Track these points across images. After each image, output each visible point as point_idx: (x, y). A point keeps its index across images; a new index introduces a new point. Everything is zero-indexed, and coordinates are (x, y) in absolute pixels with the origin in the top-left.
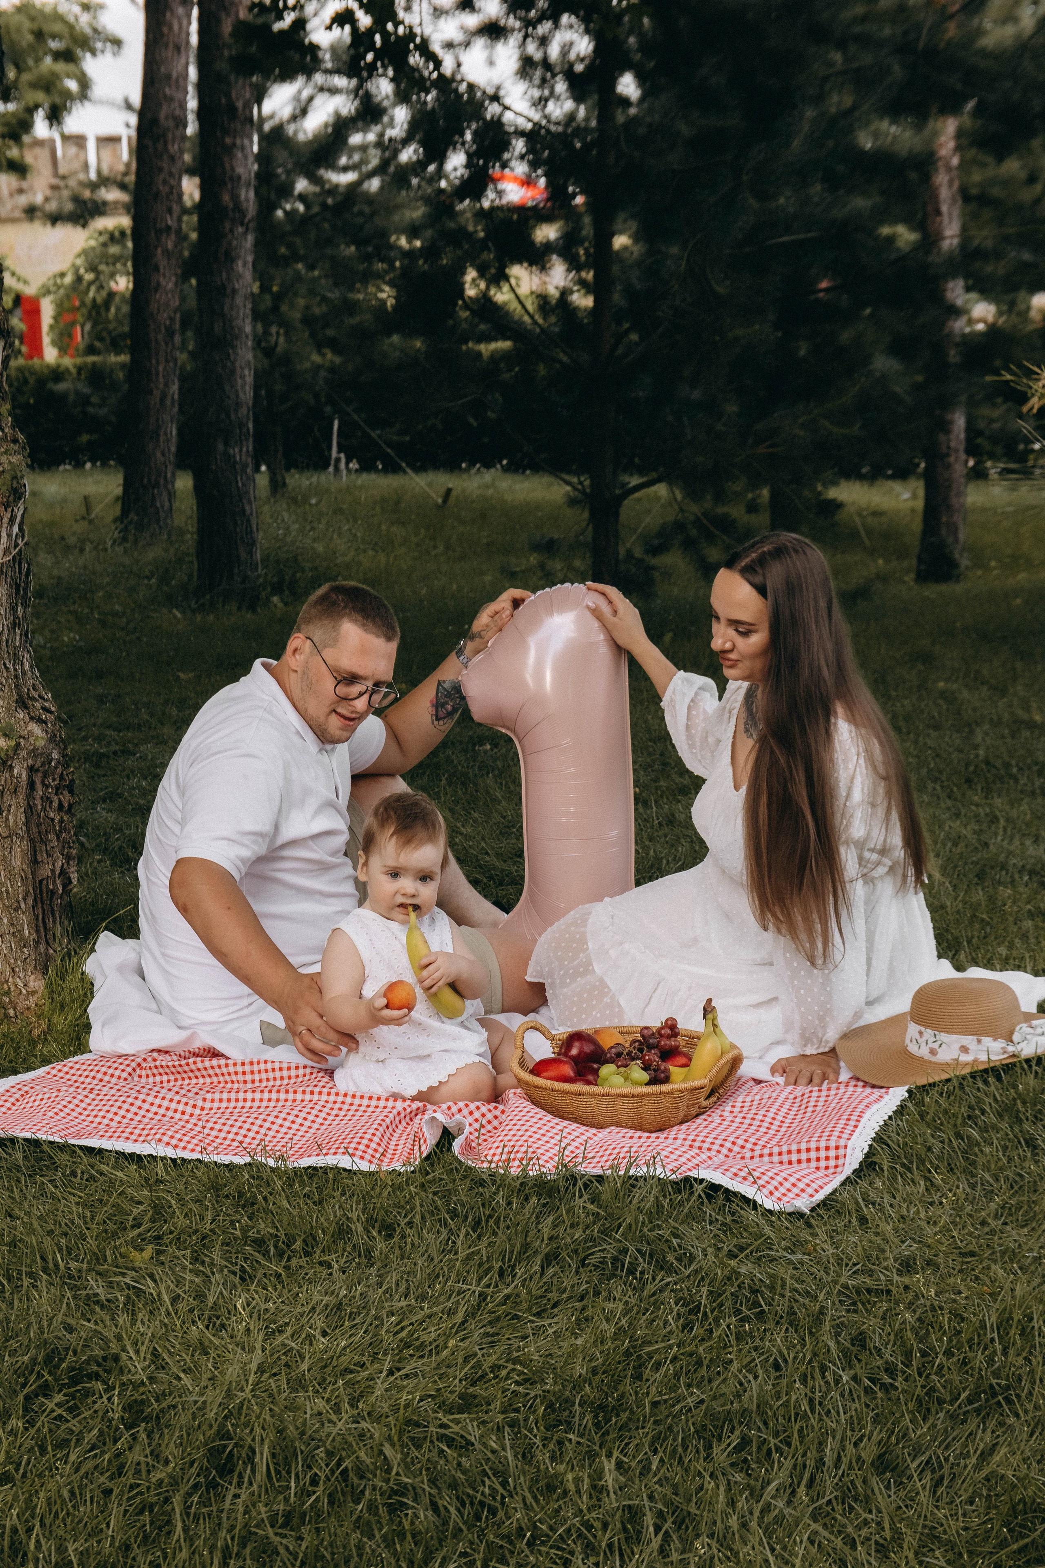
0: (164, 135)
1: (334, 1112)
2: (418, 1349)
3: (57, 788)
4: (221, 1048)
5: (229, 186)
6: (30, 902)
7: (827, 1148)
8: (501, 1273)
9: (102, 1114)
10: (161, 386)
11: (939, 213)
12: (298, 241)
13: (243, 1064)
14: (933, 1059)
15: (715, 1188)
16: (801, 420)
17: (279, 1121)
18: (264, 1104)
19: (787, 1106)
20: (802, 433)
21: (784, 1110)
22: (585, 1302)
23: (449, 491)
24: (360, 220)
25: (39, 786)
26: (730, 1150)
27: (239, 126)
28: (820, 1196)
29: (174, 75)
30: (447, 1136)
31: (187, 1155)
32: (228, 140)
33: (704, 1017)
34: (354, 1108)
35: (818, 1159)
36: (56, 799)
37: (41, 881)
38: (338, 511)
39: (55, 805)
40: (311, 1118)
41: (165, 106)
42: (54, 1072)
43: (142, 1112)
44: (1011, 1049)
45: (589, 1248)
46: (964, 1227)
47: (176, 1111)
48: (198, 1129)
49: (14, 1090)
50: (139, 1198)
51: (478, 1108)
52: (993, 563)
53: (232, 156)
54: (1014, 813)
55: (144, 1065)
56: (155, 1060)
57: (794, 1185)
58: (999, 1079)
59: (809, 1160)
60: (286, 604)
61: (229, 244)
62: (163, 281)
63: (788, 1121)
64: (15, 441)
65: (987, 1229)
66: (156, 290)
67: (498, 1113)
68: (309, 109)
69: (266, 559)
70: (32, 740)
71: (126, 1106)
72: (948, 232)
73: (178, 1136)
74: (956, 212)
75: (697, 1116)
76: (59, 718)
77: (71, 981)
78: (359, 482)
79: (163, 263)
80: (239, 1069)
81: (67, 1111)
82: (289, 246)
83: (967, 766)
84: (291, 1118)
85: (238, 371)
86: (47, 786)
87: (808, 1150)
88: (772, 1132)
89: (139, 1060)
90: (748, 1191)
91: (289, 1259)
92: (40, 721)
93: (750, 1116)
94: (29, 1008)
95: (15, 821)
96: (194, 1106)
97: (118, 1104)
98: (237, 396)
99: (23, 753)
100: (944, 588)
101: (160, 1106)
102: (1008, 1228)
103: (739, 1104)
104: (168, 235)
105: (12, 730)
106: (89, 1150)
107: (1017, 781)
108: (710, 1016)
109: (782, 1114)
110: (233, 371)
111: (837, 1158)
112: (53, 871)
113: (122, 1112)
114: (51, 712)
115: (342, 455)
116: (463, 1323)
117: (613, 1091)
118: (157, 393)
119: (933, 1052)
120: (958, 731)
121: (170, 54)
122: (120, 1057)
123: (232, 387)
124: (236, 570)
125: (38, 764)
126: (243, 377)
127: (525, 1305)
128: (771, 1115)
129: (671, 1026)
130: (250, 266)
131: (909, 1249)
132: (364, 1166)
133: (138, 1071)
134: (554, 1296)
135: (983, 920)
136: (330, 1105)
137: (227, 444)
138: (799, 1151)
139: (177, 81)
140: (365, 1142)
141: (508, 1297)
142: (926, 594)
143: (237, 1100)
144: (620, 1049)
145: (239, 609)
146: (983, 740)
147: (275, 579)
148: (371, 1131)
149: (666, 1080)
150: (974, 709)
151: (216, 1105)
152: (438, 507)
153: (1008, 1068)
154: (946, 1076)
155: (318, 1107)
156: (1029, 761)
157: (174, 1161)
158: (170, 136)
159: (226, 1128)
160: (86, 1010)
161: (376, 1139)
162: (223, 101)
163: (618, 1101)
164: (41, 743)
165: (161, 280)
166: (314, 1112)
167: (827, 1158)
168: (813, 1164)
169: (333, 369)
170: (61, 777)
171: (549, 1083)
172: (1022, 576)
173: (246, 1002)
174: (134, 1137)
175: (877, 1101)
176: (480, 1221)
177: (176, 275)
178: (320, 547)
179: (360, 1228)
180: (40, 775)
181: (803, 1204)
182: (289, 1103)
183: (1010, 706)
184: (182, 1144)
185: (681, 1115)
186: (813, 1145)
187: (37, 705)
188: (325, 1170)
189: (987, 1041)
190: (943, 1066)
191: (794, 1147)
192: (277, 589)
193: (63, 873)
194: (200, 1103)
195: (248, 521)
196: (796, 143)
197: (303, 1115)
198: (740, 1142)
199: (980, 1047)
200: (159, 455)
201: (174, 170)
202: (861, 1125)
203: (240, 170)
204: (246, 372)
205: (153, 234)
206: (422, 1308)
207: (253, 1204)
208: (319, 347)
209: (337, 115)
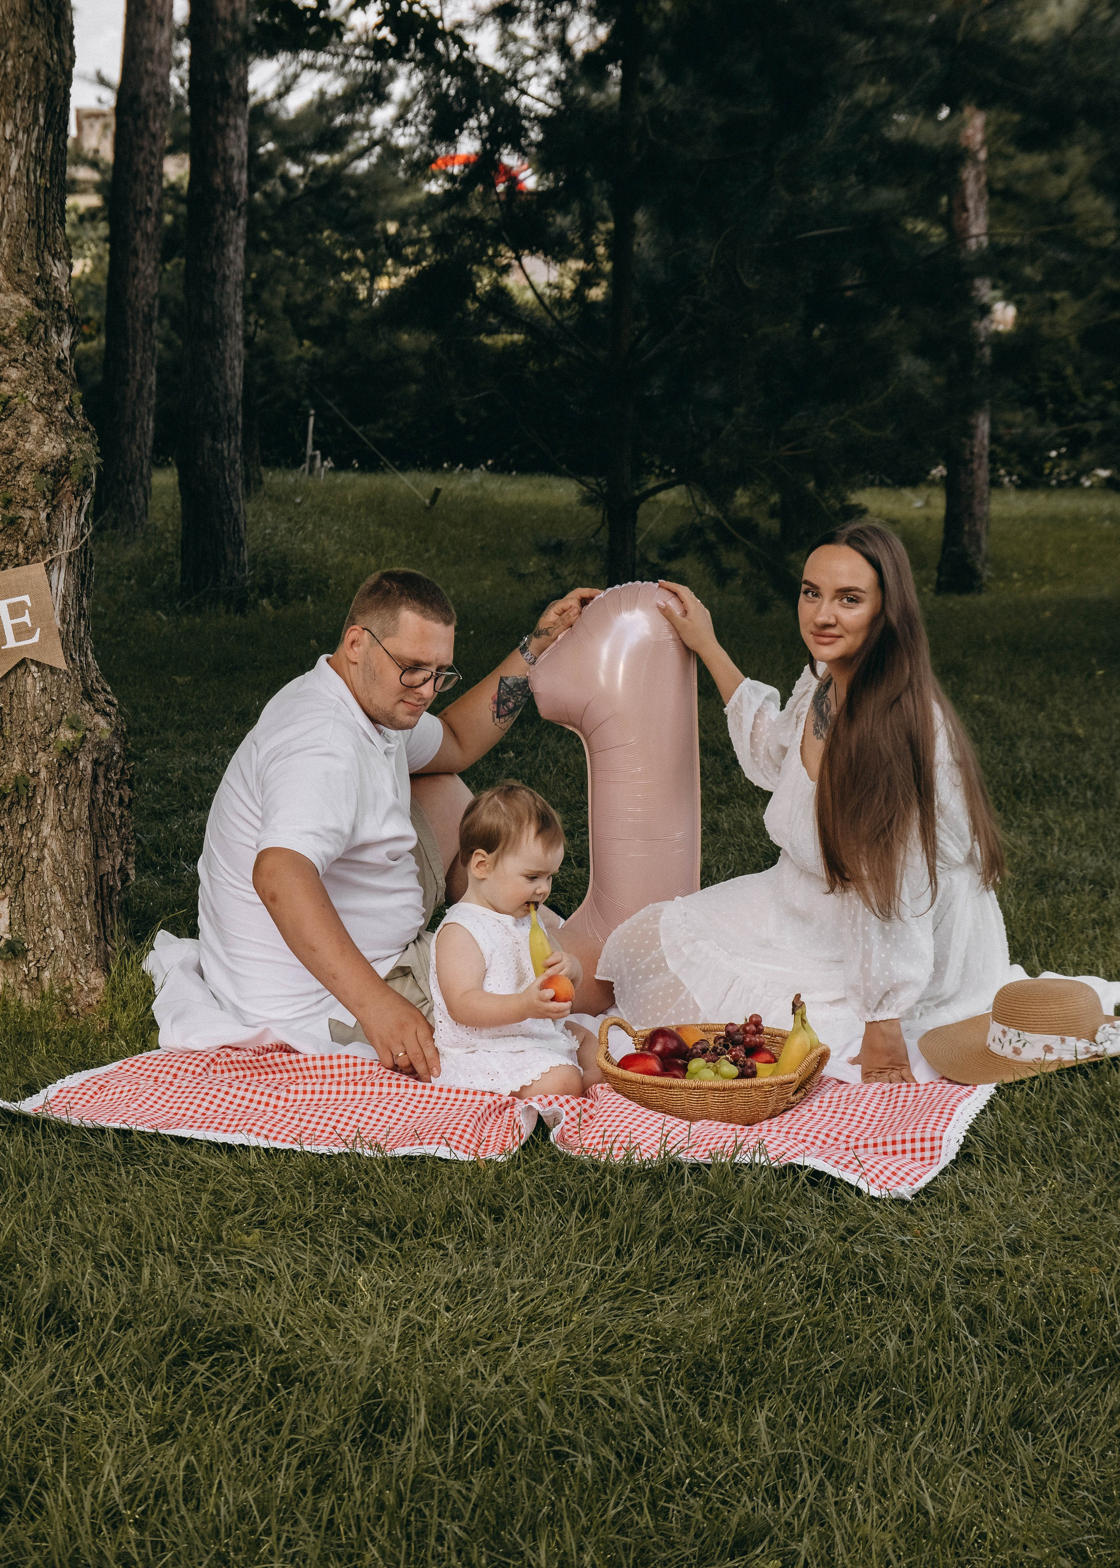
0: (145, 113)
1: (422, 1105)
2: (542, 1323)
3: (118, 783)
4: (294, 1044)
5: (221, 167)
6: (93, 897)
7: (923, 1140)
8: (618, 1253)
9: (185, 1105)
10: (138, 377)
11: (965, 209)
12: (280, 226)
13: (322, 1058)
14: (1017, 1058)
15: (817, 1174)
16: (832, 422)
17: (368, 1113)
18: (350, 1096)
19: (876, 1100)
20: (833, 436)
21: (873, 1105)
22: (703, 1278)
23: (437, 491)
24: (344, 205)
25: (101, 780)
26: (824, 1142)
27: (232, 105)
28: (921, 1184)
29: (157, 48)
30: (542, 1127)
31: (278, 1145)
32: (221, 120)
33: (794, 1012)
34: (441, 1101)
35: (913, 1151)
36: (116, 793)
37: (102, 877)
38: (324, 511)
39: (116, 799)
40: (399, 1110)
41: (146, 81)
42: (126, 1067)
43: (225, 1104)
44: (1094, 1049)
45: (702, 1229)
46: (1065, 1214)
47: (259, 1103)
48: (286, 1120)
49: (89, 1084)
50: (237, 1186)
51: (568, 1101)
52: (1015, 575)
53: (224, 136)
54: (1068, 824)
55: (218, 1060)
56: (228, 1055)
57: (894, 1174)
58: (1086, 1075)
59: (904, 1152)
60: (276, 607)
61: (220, 227)
62: (142, 266)
63: (878, 1115)
64: (86, 429)
65: (1087, 1216)
66: (134, 275)
67: (586, 1106)
68: (295, 86)
69: (253, 559)
70: (97, 733)
71: (209, 1098)
72: (974, 230)
73: (268, 1126)
74: (983, 208)
75: (785, 1111)
76: (120, 712)
77: (132, 979)
78: (339, 481)
79: (142, 246)
80: (319, 1063)
81: (150, 1103)
82: (271, 231)
83: (1014, 778)
84: (379, 1110)
85: (228, 363)
86: (110, 780)
87: (904, 1142)
88: (863, 1126)
89: (213, 1056)
90: (851, 1178)
91: (402, 1241)
92: (106, 714)
93: (840, 1110)
94: (90, 1005)
95: (80, 815)
96: (278, 1098)
97: (201, 1096)
98: (226, 387)
99: (88, 746)
100: (967, 598)
101: (243, 1098)
102: (1109, 1215)
103: (826, 1100)
104: (148, 218)
105: (79, 722)
106: (181, 1140)
107: (1066, 794)
108: (799, 1011)
109: (872, 1108)
110: (222, 362)
111: (932, 1149)
112: (113, 867)
113: (205, 1104)
114: (114, 705)
115: (318, 453)
116: (585, 1298)
117: (705, 1084)
118: (134, 384)
119: (1016, 1051)
120: (999, 744)
121: (152, 26)
122: (193, 1052)
123: (221, 378)
124: (222, 571)
125: (102, 757)
126: (232, 368)
127: (644, 1283)
128: (861, 1109)
129: (755, 1022)
130: (242, 251)
131: (1014, 1232)
132: (462, 1156)
133: (213, 1067)
134: (671, 1274)
135: (1048, 928)
136: (417, 1098)
137: (214, 438)
138: (894, 1143)
139: (160, 55)
140: (458, 1132)
141: (627, 1275)
142: (951, 604)
143: (322, 1092)
144: (705, 1045)
145: (227, 611)
146: (1027, 753)
147: (263, 581)
148: (464, 1122)
149: (754, 1075)
150: (1014, 723)
151: (300, 1096)
152: (427, 509)
153: (1095, 1065)
154: (1033, 1074)
155: (405, 1100)
156: (1077, 773)
157: (266, 1150)
158: (151, 112)
159: (315, 1119)
160: (149, 1008)
161: (469, 1130)
162: (216, 78)
163: (709, 1095)
164: (106, 736)
165: (140, 264)
166: (402, 1105)
167: (923, 1150)
168: (909, 1155)
169: (314, 362)
170: (123, 771)
171: (639, 1077)
172: (1046, 588)
173: (314, 998)
174: (223, 1127)
175: (967, 1096)
176: (588, 1205)
177: (155, 259)
178: (308, 547)
179: (470, 1212)
180: (102, 768)
181: (905, 1191)
182: (375, 1096)
183: (1051, 719)
184: (273, 1135)
185: (770, 1109)
186: (908, 1137)
187: (101, 697)
188: (423, 1158)
189: (1071, 1041)
190: (1029, 1066)
191: (889, 1139)
192: (266, 591)
193: (122, 869)
194: (284, 1095)
195: (236, 520)
196: (829, 133)
197: (390, 1107)
198: (833, 1134)
199: (1064, 1046)
200: (134, 448)
201: (155, 149)
202: (954, 1118)
203: (233, 151)
204: (236, 363)
205: (132, 217)
206: (542, 1285)
207: (354, 1191)
208: (300, 337)
209: (322, 93)
